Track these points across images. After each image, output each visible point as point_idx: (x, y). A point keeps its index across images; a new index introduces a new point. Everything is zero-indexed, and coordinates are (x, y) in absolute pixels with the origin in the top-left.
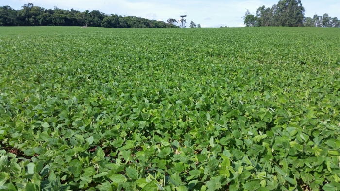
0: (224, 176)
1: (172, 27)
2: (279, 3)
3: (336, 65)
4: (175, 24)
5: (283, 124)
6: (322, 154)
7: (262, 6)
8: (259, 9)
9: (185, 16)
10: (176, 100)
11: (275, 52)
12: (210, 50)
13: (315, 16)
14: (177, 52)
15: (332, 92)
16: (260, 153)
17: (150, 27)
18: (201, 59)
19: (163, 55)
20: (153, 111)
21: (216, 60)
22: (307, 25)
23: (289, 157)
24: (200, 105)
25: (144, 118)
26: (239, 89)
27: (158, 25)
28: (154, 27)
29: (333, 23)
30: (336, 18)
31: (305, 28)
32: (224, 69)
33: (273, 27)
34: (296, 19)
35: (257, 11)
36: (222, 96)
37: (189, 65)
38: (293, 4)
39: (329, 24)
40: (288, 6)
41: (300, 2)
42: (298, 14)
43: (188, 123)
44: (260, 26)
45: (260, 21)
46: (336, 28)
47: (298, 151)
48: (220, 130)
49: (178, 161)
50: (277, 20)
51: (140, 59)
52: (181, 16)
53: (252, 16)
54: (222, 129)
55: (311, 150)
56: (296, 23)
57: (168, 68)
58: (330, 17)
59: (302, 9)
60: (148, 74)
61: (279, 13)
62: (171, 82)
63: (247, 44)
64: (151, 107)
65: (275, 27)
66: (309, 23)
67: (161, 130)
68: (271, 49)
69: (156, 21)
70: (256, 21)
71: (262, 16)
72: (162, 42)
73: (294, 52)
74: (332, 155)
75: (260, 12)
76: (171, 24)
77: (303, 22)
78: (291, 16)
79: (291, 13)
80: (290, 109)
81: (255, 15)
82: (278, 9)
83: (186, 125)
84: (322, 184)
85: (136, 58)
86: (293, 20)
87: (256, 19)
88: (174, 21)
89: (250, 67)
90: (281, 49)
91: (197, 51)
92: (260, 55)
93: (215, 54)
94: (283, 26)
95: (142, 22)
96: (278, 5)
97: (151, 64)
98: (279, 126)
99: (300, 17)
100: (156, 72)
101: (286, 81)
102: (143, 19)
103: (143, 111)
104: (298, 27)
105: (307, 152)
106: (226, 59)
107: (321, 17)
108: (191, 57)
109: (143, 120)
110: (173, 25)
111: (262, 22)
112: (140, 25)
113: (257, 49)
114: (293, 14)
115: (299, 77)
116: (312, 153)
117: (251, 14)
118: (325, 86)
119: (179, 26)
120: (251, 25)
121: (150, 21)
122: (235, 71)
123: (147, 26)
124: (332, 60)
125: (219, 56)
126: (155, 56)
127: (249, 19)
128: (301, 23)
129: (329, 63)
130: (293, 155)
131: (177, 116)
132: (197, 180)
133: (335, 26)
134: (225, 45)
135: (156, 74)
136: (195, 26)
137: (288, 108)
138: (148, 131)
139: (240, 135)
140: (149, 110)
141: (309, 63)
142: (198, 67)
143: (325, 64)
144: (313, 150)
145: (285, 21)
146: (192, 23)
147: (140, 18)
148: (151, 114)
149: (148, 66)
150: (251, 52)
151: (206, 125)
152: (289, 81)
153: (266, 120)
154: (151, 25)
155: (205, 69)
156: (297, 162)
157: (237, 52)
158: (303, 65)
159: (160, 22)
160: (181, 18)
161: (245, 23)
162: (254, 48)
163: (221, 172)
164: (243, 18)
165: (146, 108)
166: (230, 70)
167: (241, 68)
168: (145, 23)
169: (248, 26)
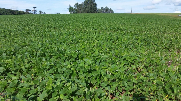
0: (49, 89)
1: (28, 14)
2: (85, 1)
3: (110, 30)
4: (30, 12)
5: (83, 58)
6: (99, 69)
7: (77, 3)
8: (75, 5)
9: (35, 8)
10: (25, 53)
11: (83, 25)
12: (50, 25)
13: (102, 8)
14: (29, 27)
15: (107, 41)
16: (70, 74)
17: (14, 14)
18: (44, 30)
19: (20, 29)
20: (8, 60)
21: (52, 30)
22: (99, 12)
23: (84, 73)
24: (39, 53)
25: (2, 66)
26: (63, 44)
27: (19, 13)
28: (17, 14)
29: (110, 11)
30: (111, 9)
31: (98, 14)
32: (56, 34)
33: (83, 14)
34: (93, 9)
35: (75, 6)
36: (53, 48)
37: (36, 33)
38: (91, 2)
39: (108, 12)
40: (89, 3)
41: (94, 1)
42: (94, 7)
43: (31, 65)
44: (77, 13)
45: (77, 11)
46: (111, 14)
47: (88, 70)
48: (50, 65)
49: (22, 87)
50: (85, 10)
51: (5, 32)
52: (33, 8)
53: (72, 8)
54: (51, 65)
55: (94, 68)
56: (94, 12)
57: (23, 36)
58: (108, 8)
59: (96, 4)
60: (9, 40)
61: (86, 7)
62: (23, 44)
63: (70, 22)
64: (7, 58)
65: (84, 14)
66: (100, 11)
67: (14, 71)
68: (81, 24)
69: (18, 11)
70: (75, 11)
71: (77, 8)
72: (20, 22)
73: (91, 24)
74: (104, 69)
75: (76, 6)
76: (28, 12)
77: (97, 11)
78: (91, 8)
79: (91, 6)
80: (87, 51)
81: (74, 8)
82: (84, 4)
83: (29, 66)
84: (100, 84)
85: (1, 31)
86: (92, 10)
87: (75, 9)
88: (29, 10)
89: (70, 33)
90: (85, 23)
91: (41, 26)
92: (76, 27)
93: (52, 27)
94: (88, 13)
95: (9, 11)
96: (84, 2)
97: (12, 34)
98: (81, 59)
99: (95, 8)
100: (15, 39)
101: (87, 38)
102: (10, 10)
103: (2, 61)
104: (95, 14)
105: (92, 69)
106: (58, 30)
107: (105, 8)
108: (38, 29)
109: (2, 67)
110: (29, 13)
111: (78, 11)
112: (8, 13)
113: (74, 24)
114: (92, 7)
115: (93, 36)
116: (95, 69)
117: (72, 7)
118: (104, 39)
119: (33, 13)
120: (72, 13)
121: (14, 11)
122: (62, 35)
123: (12, 13)
124: (108, 27)
125: (55, 28)
126: (15, 30)
127: (71, 9)
128: (96, 11)
129: (107, 29)
130: (86, 71)
131: (24, 61)
132: (34, 95)
133: (111, 13)
134: (58, 22)
135: (15, 40)
136: (42, 13)
137: (86, 50)
138: (6, 73)
139: (60, 67)
140: (6, 60)
141: (98, 29)
142: (41, 34)
143: (106, 29)
144: (95, 68)
145: (89, 11)
146: (40, 11)
147: (7, 9)
148: (7, 62)
149: (10, 36)
150: (71, 25)
151: (42, 64)
152: (88, 38)
153: (74, 57)
154: (15, 13)
155: (46, 35)
156: (87, 75)
157: (65, 26)
158: (96, 31)
159: (21, 11)
160: (33, 9)
161: (69, 12)
162: (73, 24)
163: (47, 87)
164: (68, 9)
165: (3, 59)
166: (60, 35)
167: (65, 33)
168: (11, 12)
169: (71, 13)
